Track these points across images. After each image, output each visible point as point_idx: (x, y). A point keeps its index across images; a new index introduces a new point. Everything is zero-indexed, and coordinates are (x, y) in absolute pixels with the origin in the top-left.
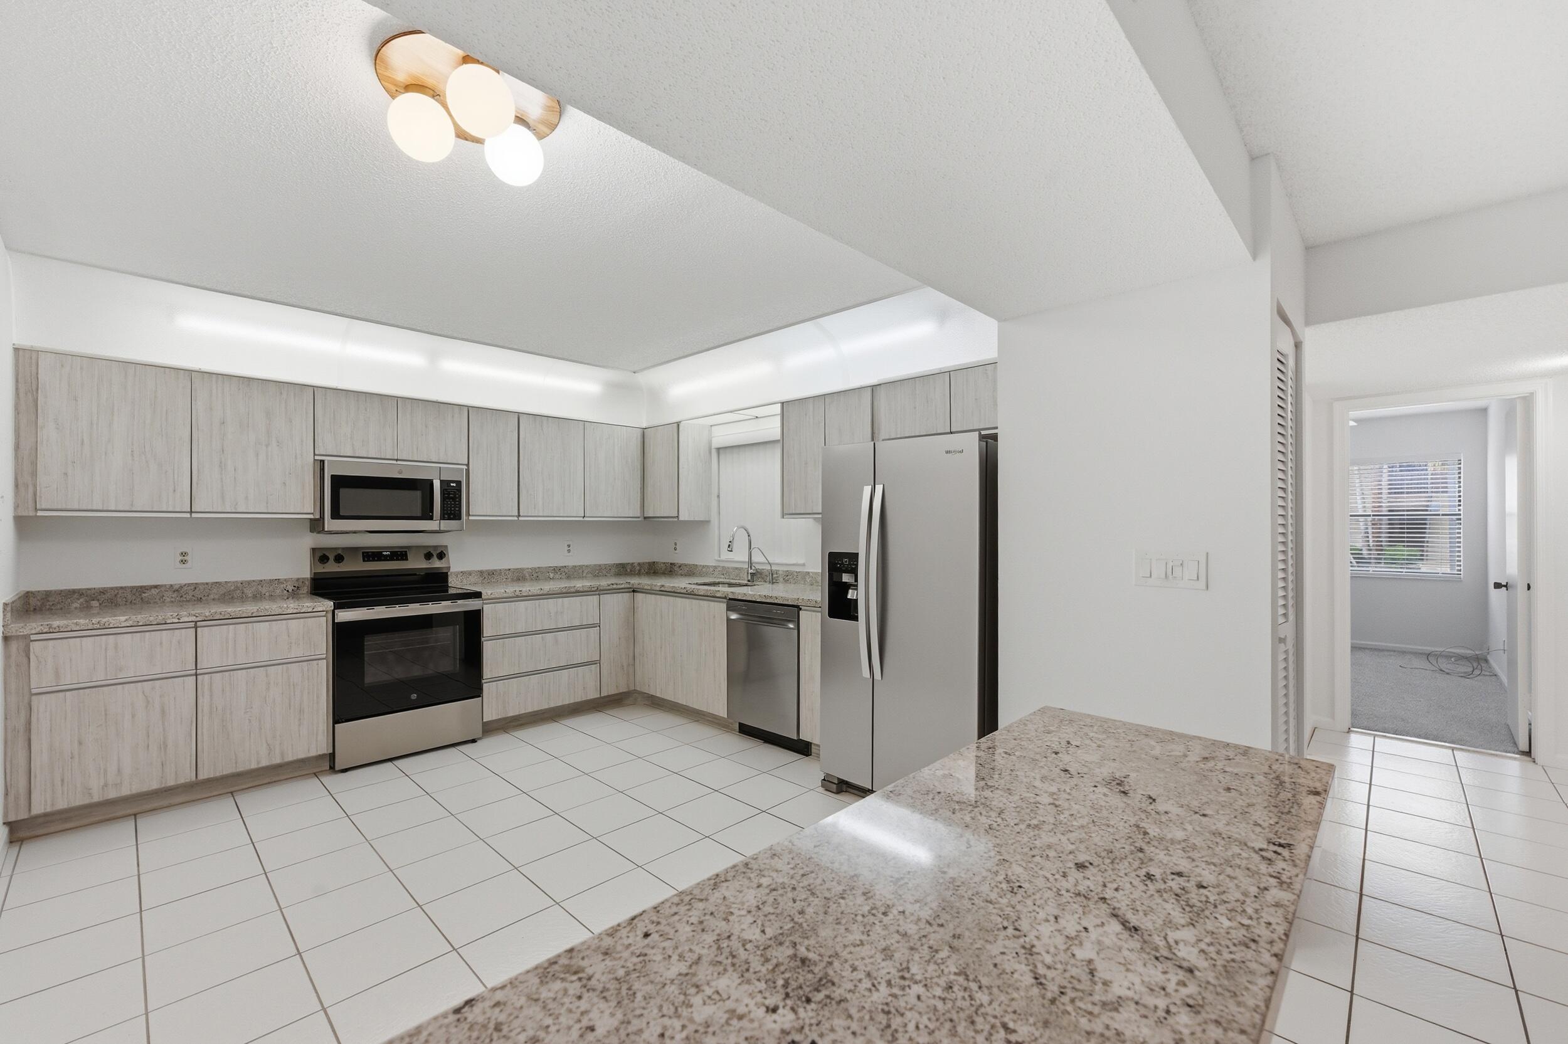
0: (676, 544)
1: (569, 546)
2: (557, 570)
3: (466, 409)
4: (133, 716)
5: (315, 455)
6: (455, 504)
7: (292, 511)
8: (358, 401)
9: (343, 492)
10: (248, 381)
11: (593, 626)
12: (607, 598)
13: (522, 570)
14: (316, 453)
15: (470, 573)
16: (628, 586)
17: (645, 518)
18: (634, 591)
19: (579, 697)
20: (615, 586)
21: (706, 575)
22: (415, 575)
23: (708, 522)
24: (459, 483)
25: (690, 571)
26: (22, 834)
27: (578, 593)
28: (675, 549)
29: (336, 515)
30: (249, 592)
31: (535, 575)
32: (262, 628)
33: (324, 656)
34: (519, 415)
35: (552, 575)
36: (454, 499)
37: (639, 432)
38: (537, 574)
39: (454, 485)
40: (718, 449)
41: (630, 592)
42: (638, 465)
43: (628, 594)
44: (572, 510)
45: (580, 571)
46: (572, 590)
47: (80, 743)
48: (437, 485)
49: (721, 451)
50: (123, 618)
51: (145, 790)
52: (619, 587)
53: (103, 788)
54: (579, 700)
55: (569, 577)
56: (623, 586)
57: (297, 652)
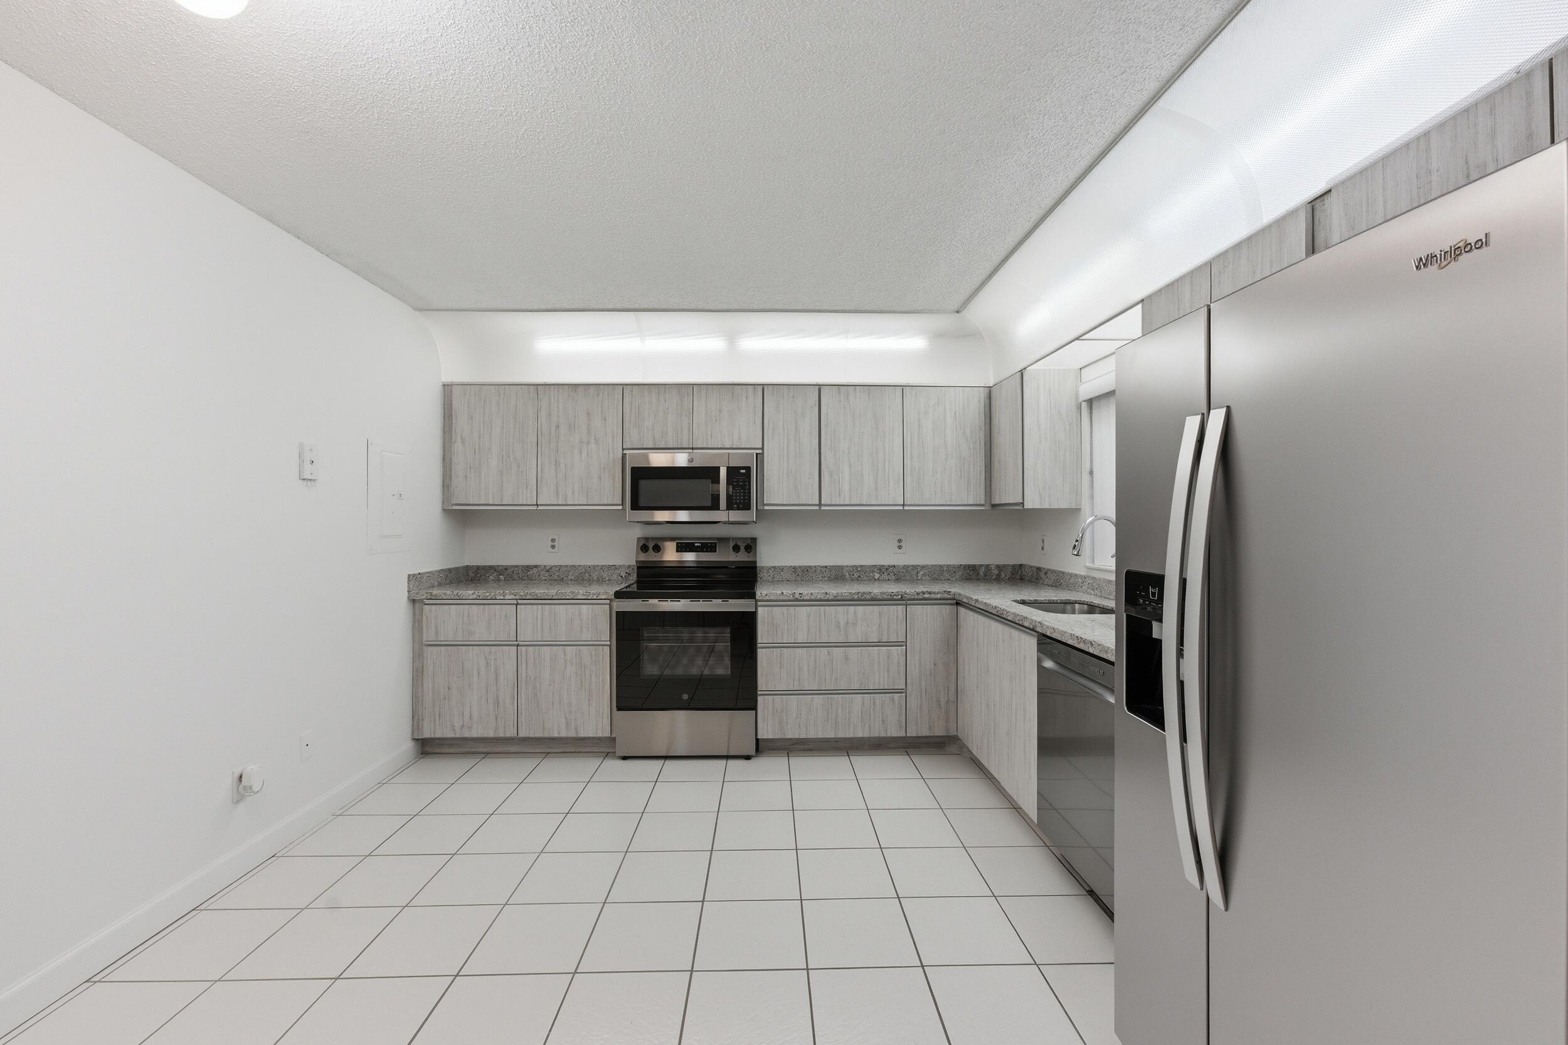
0: (1043, 541)
1: (900, 541)
2: (881, 569)
3: (760, 388)
4: (479, 674)
5: (623, 449)
6: (744, 493)
7: (606, 503)
8: (659, 393)
9: (643, 484)
10: (575, 386)
11: (897, 644)
12: (917, 610)
13: (841, 568)
14: (624, 447)
15: (782, 569)
16: (946, 596)
17: (993, 506)
18: (958, 604)
19: (877, 731)
20: (927, 596)
21: (1069, 587)
22: (727, 567)
23: (1079, 510)
24: (748, 469)
25: (1059, 580)
26: (428, 749)
27: (874, 600)
28: (1043, 549)
29: (635, 506)
30: (595, 576)
31: (856, 575)
32: (561, 610)
33: (609, 643)
34: (820, 387)
35: (877, 576)
36: (743, 487)
37: (983, 394)
38: (860, 574)
39: (744, 471)
40: (1090, 402)
41: (952, 604)
42: (981, 435)
43: (947, 607)
44: (890, 496)
45: (915, 572)
46: (868, 597)
47: (449, 688)
48: (723, 472)
49: (1095, 404)
50: (470, 592)
51: (486, 736)
52: (933, 596)
53: (461, 728)
54: (876, 735)
55: (898, 580)
56: (939, 596)
57: (586, 636)
